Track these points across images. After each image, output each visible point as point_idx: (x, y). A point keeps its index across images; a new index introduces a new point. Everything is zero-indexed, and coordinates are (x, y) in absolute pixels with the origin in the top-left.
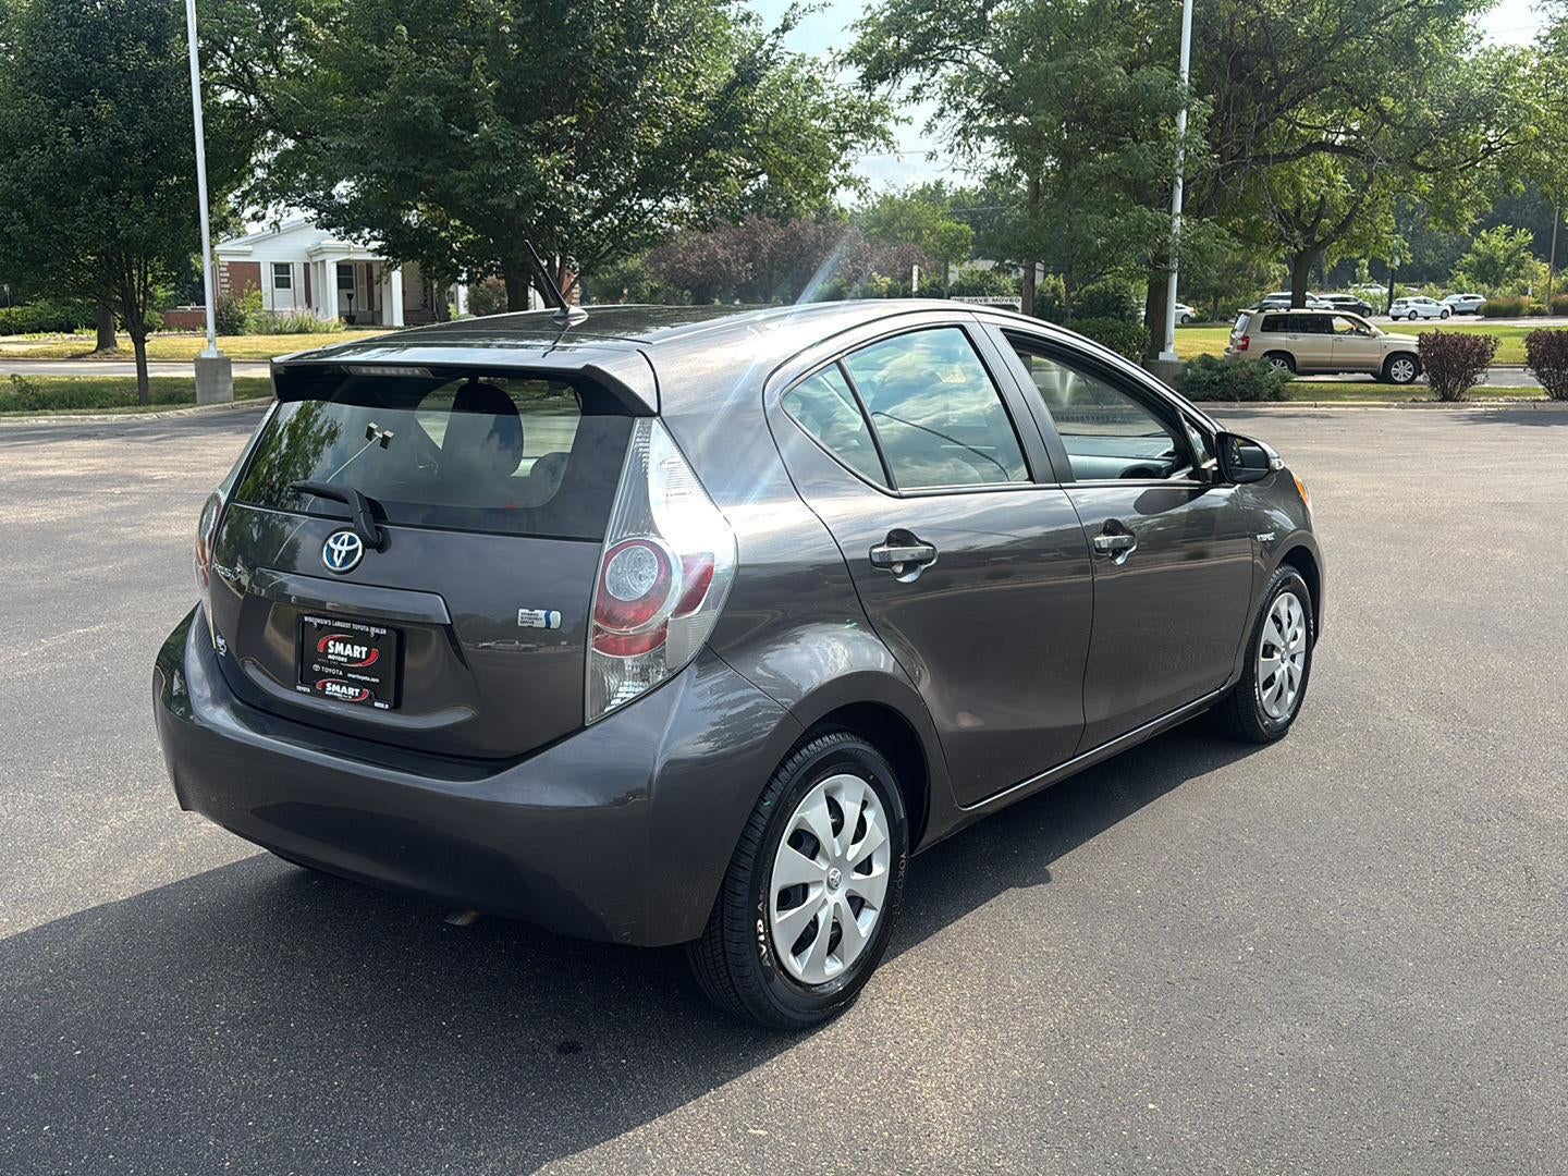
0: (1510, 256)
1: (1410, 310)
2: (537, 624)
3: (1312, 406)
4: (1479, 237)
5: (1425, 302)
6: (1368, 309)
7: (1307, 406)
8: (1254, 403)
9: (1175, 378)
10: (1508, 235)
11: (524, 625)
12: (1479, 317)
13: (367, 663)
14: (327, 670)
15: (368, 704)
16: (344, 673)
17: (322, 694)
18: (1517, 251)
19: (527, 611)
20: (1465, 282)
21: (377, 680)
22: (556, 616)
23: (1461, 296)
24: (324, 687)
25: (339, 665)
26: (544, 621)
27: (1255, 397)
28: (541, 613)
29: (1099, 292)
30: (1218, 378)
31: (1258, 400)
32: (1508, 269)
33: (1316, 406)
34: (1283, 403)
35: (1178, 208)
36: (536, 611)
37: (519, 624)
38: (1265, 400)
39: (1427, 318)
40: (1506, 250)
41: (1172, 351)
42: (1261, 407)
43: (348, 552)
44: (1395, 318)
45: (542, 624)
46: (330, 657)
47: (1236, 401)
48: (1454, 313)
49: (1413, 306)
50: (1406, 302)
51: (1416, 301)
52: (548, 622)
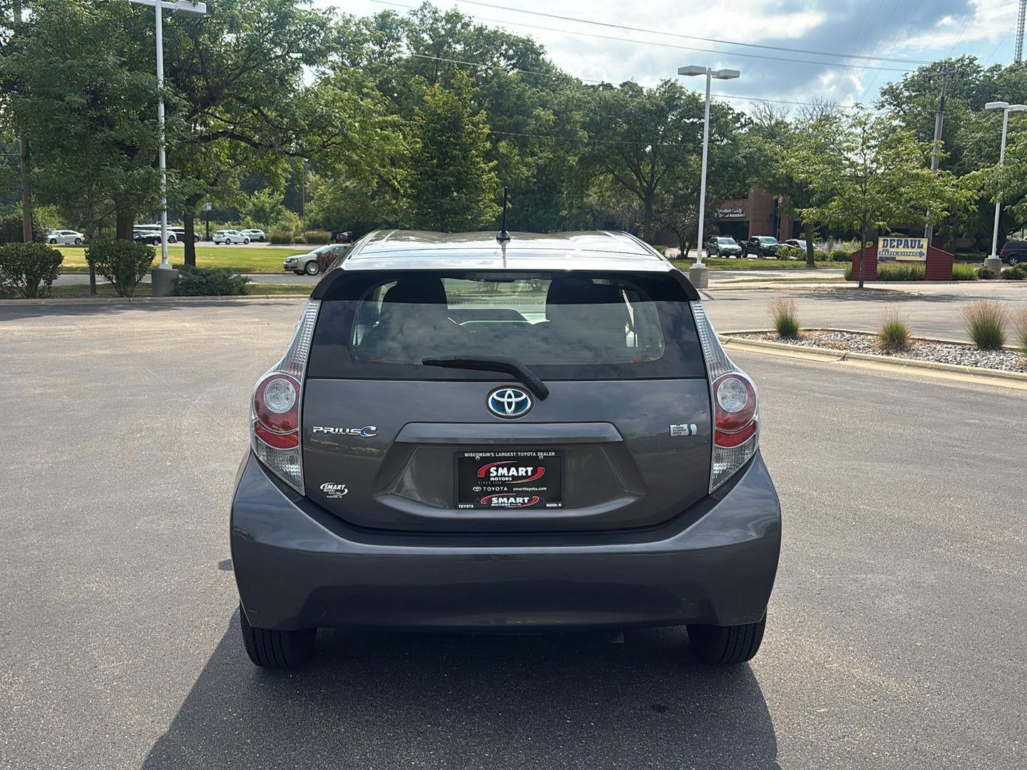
0: (273, 208)
1: (226, 238)
2: (683, 433)
3: (265, 298)
4: (254, 195)
5: (234, 233)
6: (197, 237)
7: (263, 298)
8: (229, 297)
9: (172, 281)
10: (270, 194)
11: (676, 435)
12: (268, 243)
13: (535, 478)
14: (489, 489)
15: (541, 506)
16: (509, 488)
17: (488, 507)
18: (276, 205)
19: (675, 426)
20: (250, 222)
21: (545, 489)
22: (693, 427)
23: (250, 230)
24: (490, 501)
25: (503, 484)
26: (687, 430)
27: (229, 293)
28: (685, 426)
29: (15, 220)
30: (204, 281)
31: (231, 295)
32: (272, 215)
33: (268, 298)
34: (248, 296)
35: (163, 165)
36: (681, 426)
37: (672, 435)
38: (235, 295)
39: (236, 243)
40: (270, 204)
41: (167, 263)
42: (234, 299)
43: (517, 403)
44: (217, 243)
45: (687, 433)
46: (492, 479)
47: (217, 295)
48: (252, 241)
49: (228, 236)
50: (223, 233)
51: (229, 233)
52: (690, 431)
